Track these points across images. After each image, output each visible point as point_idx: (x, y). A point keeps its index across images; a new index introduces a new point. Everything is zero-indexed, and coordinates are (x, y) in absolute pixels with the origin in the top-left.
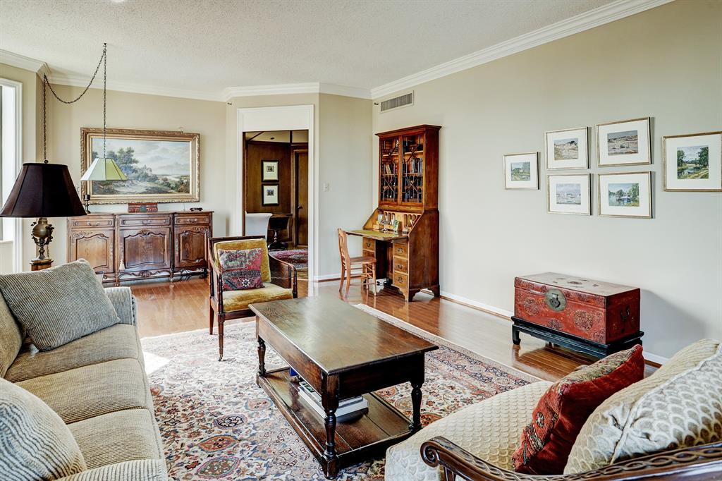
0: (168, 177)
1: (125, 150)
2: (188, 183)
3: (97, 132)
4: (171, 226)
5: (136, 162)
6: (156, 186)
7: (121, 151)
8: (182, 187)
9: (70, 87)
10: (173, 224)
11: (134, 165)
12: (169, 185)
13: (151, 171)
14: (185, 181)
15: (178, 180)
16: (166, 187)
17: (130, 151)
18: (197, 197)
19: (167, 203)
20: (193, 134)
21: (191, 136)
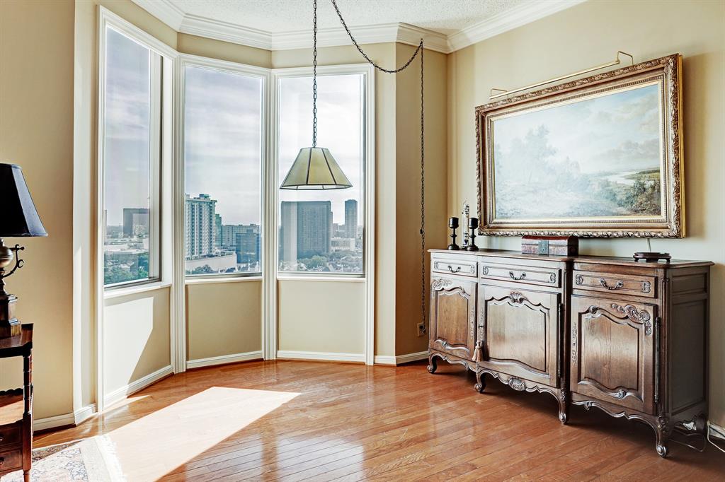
0: (612, 179)
1: (535, 132)
2: (655, 188)
3: (500, 107)
4: (561, 291)
5: (553, 152)
6: (587, 198)
8: (644, 199)
11: (549, 159)
13: (577, 167)
14: (649, 184)
15: (632, 183)
16: (608, 202)
17: (543, 133)
18: (674, 226)
19: (601, 238)
20: (658, 61)
21: (652, 68)
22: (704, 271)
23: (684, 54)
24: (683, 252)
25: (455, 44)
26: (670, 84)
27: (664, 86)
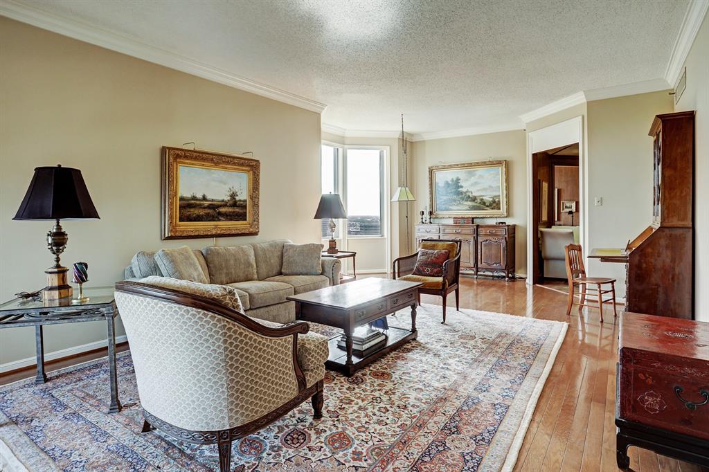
0: (484, 198)
1: (455, 179)
2: (499, 201)
3: (438, 168)
4: (475, 235)
5: (462, 187)
6: (475, 204)
7: (452, 180)
8: (495, 205)
9: (424, 141)
10: (477, 235)
11: (460, 189)
12: (484, 204)
13: (472, 193)
14: (497, 200)
15: (491, 199)
16: (483, 205)
17: (458, 179)
18: (505, 214)
19: (482, 218)
20: (500, 161)
21: (499, 163)
22: (514, 227)
23: (507, 159)
24: (509, 222)
25: (415, 139)
26: (504, 169)
27: (502, 170)
